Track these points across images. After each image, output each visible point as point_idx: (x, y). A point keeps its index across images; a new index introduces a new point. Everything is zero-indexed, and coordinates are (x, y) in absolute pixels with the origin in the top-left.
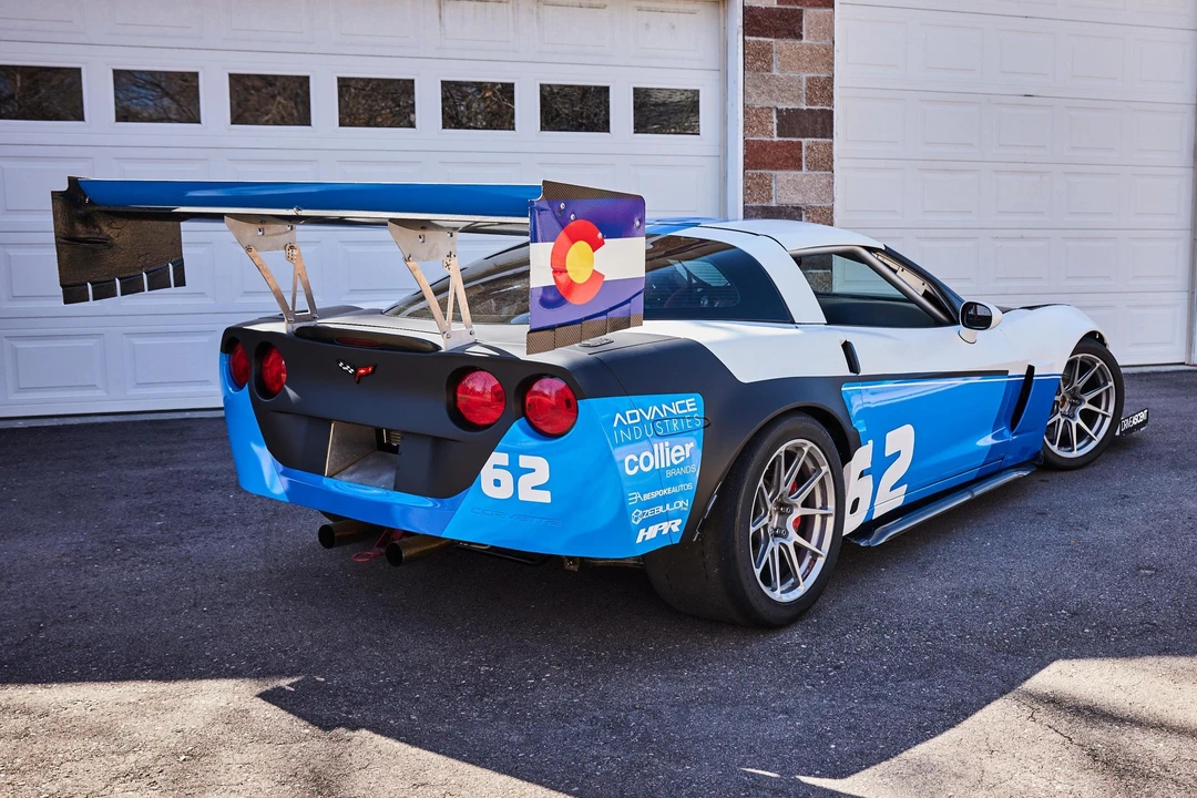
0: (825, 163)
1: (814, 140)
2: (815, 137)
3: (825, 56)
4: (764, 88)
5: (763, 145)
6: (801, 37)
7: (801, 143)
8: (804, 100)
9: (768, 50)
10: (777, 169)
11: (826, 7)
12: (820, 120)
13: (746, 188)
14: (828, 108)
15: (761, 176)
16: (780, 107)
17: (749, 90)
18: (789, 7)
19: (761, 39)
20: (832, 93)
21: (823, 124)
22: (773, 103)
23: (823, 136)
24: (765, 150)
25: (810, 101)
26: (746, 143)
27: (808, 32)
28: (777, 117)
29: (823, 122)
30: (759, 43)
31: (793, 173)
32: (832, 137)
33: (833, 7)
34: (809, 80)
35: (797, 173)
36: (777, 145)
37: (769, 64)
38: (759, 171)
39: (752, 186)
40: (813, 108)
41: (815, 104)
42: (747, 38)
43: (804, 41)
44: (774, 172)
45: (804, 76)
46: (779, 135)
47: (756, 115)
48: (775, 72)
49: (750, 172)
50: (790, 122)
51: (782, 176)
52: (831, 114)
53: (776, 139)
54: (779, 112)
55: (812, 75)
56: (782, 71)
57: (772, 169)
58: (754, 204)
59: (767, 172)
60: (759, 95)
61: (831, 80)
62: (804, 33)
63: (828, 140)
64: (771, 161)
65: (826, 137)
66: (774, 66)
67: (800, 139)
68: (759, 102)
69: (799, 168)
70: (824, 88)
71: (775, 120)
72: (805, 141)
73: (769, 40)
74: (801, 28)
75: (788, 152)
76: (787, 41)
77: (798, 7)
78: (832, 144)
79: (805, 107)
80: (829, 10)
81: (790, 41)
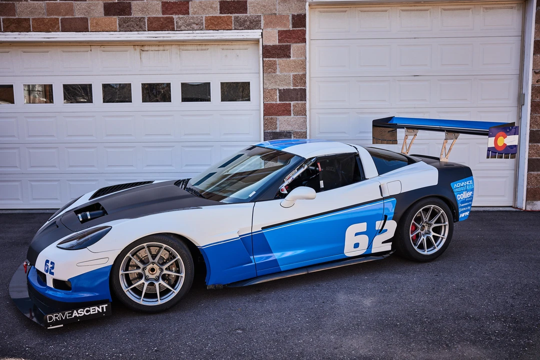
0: (302, 112)
1: (297, 102)
2: (297, 101)
3: (302, 64)
4: (273, 80)
5: (272, 105)
6: (290, 57)
7: (290, 104)
8: (292, 85)
9: (275, 63)
10: (279, 115)
11: (302, 42)
12: (299, 93)
13: (265, 124)
14: (304, 88)
15: (271, 119)
16: (280, 88)
17: (265, 82)
18: (284, 44)
19: (271, 59)
20: (305, 81)
21: (301, 95)
22: (277, 87)
23: (301, 100)
24: (273, 107)
25: (295, 85)
26: (264, 105)
27: (294, 55)
28: (279, 93)
29: (301, 94)
30: (270, 61)
31: (286, 117)
32: (306, 100)
33: (305, 42)
34: (293, 75)
35: (289, 117)
36: (279, 105)
37: (275, 70)
38: (270, 117)
39: (268, 123)
40: (296, 88)
41: (297, 86)
42: (264, 59)
43: (292, 58)
44: (278, 117)
45: (292, 74)
46: (280, 101)
47: (269, 92)
48: (278, 73)
49: (266, 117)
50: (285, 95)
51: (281, 119)
52: (305, 90)
53: (278, 102)
54: (280, 90)
55: (296, 73)
56: (281, 72)
57: (277, 115)
58: (269, 131)
59: (275, 117)
60: (270, 84)
61: (305, 75)
62: (292, 55)
63: (303, 102)
64: (276, 112)
65: (302, 101)
66: (277, 70)
67: (290, 102)
68: (270, 87)
69: (290, 115)
70: (302, 79)
71: (278, 94)
72: (292, 103)
73: (274, 59)
74: (290, 53)
75: (284, 108)
76: (283, 59)
77: (289, 44)
78: (305, 104)
79: (292, 88)
80: (304, 44)
81: (284, 59)
